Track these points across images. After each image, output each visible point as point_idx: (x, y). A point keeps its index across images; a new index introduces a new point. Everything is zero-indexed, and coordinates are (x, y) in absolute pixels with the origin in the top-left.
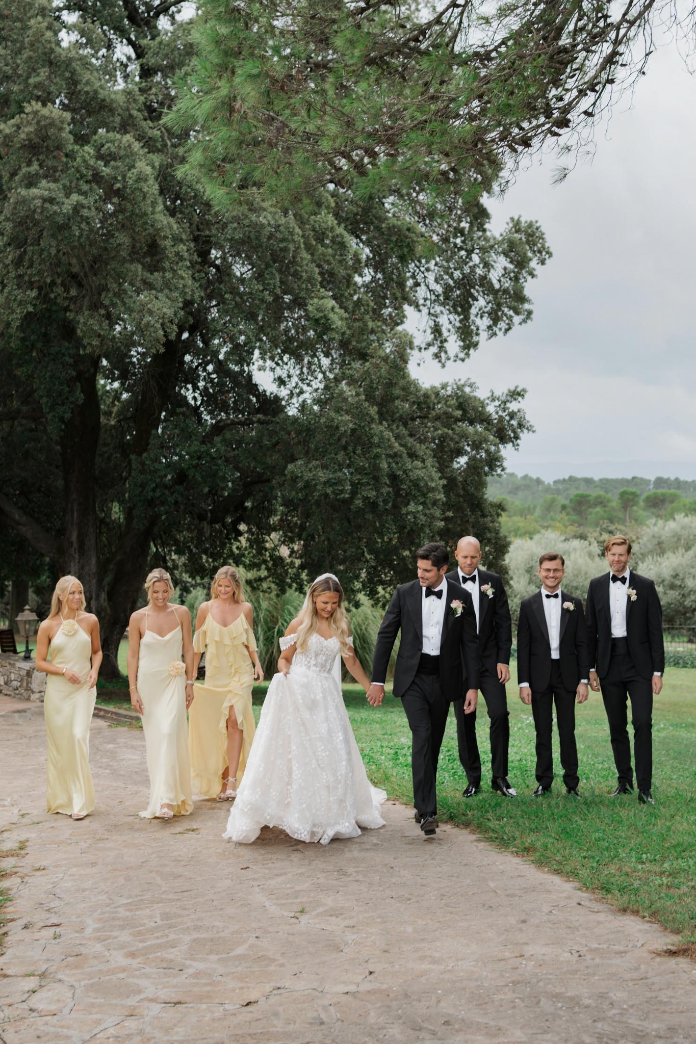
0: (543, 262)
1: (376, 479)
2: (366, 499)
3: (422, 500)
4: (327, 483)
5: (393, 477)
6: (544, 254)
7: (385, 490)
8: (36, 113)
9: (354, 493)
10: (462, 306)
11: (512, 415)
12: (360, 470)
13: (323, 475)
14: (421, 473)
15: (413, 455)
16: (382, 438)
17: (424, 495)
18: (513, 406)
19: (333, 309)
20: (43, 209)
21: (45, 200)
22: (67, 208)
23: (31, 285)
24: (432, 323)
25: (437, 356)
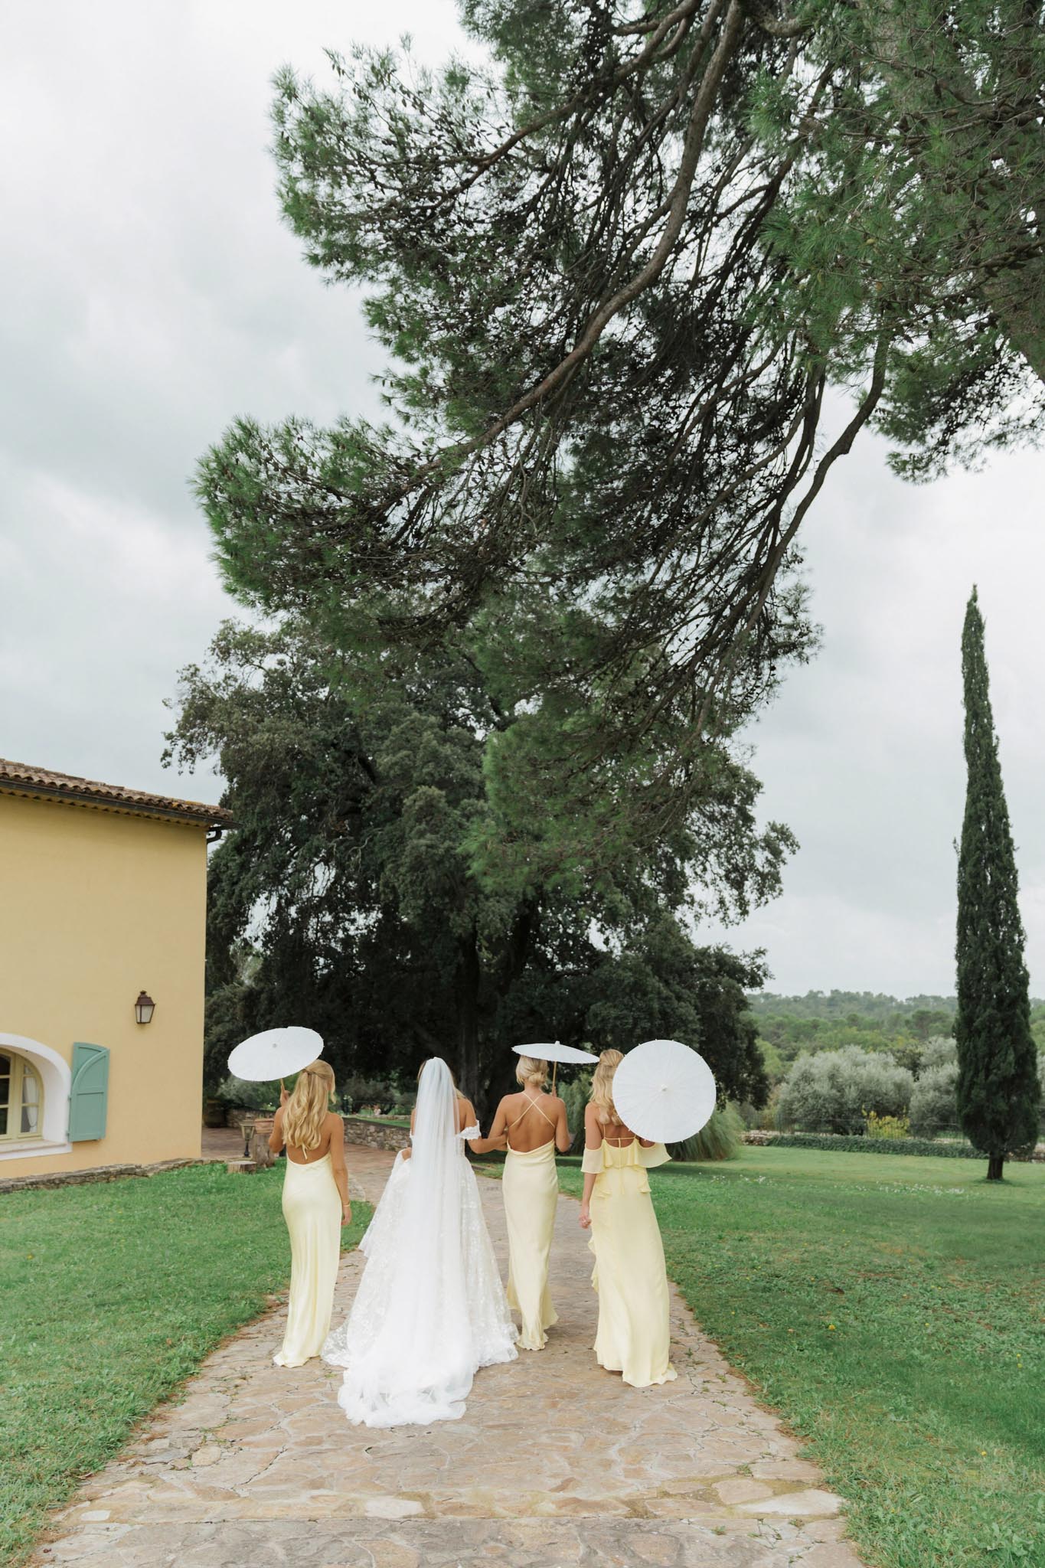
0: (794, 852)
1: (651, 1014)
2: (643, 1029)
3: (683, 1028)
4: (617, 1018)
5: (664, 1014)
6: (794, 846)
7: (658, 1022)
8: (424, 793)
9: (635, 1025)
10: (738, 885)
11: (759, 967)
12: (639, 1009)
13: (613, 1013)
14: (683, 1011)
15: (679, 998)
16: (653, 987)
17: (686, 1026)
18: (759, 961)
19: (621, 901)
20: (427, 852)
21: (428, 846)
22: (441, 851)
23: (420, 897)
24: (718, 897)
25: (723, 920)
